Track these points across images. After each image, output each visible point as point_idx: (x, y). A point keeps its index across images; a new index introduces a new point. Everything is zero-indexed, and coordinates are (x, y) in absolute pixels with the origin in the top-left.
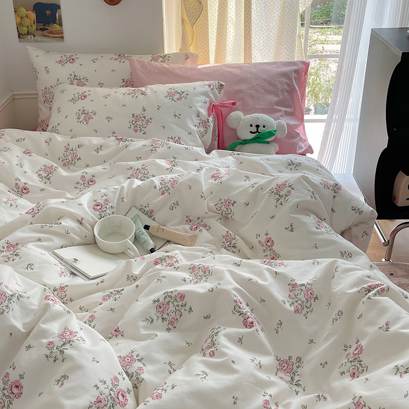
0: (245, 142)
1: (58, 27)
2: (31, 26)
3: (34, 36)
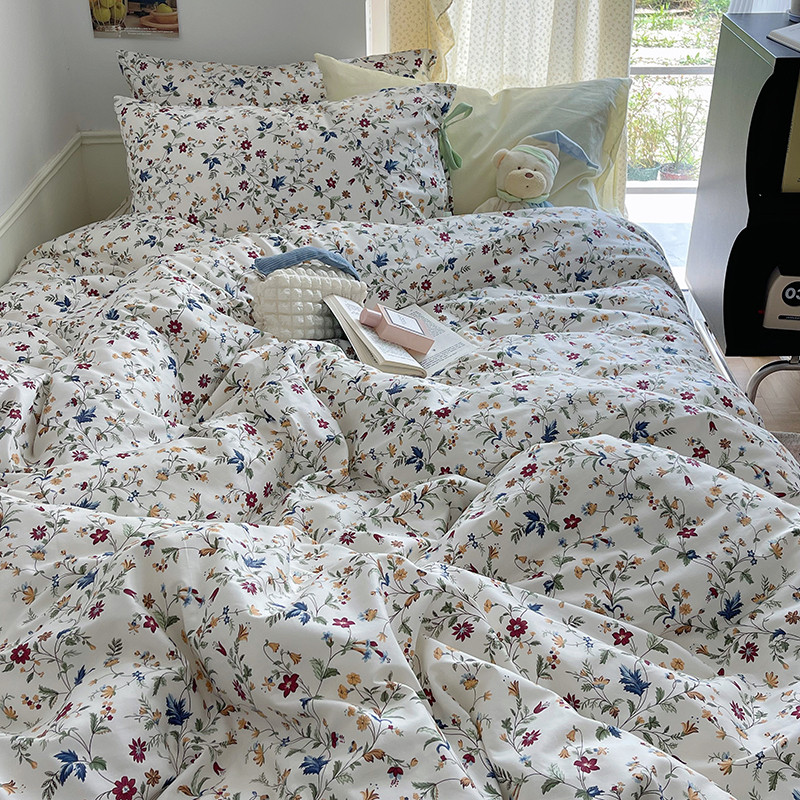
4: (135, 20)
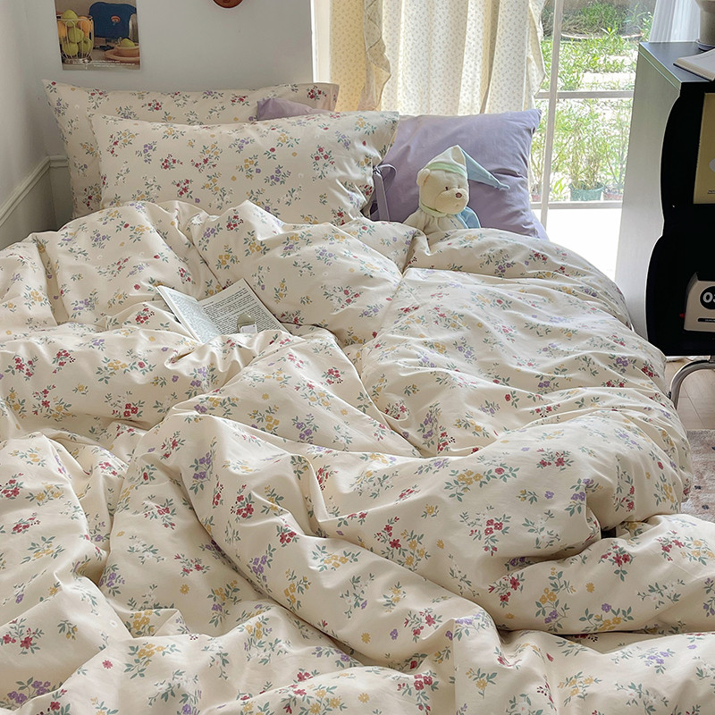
1: (132, 43)
2: (85, 42)
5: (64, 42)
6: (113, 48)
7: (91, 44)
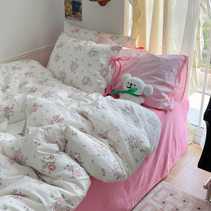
0: (125, 92)
1: (80, 14)
3: (71, 17)
4: (73, 15)
5: (66, 11)
6: (76, 14)
7: (71, 12)
